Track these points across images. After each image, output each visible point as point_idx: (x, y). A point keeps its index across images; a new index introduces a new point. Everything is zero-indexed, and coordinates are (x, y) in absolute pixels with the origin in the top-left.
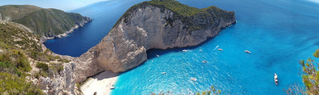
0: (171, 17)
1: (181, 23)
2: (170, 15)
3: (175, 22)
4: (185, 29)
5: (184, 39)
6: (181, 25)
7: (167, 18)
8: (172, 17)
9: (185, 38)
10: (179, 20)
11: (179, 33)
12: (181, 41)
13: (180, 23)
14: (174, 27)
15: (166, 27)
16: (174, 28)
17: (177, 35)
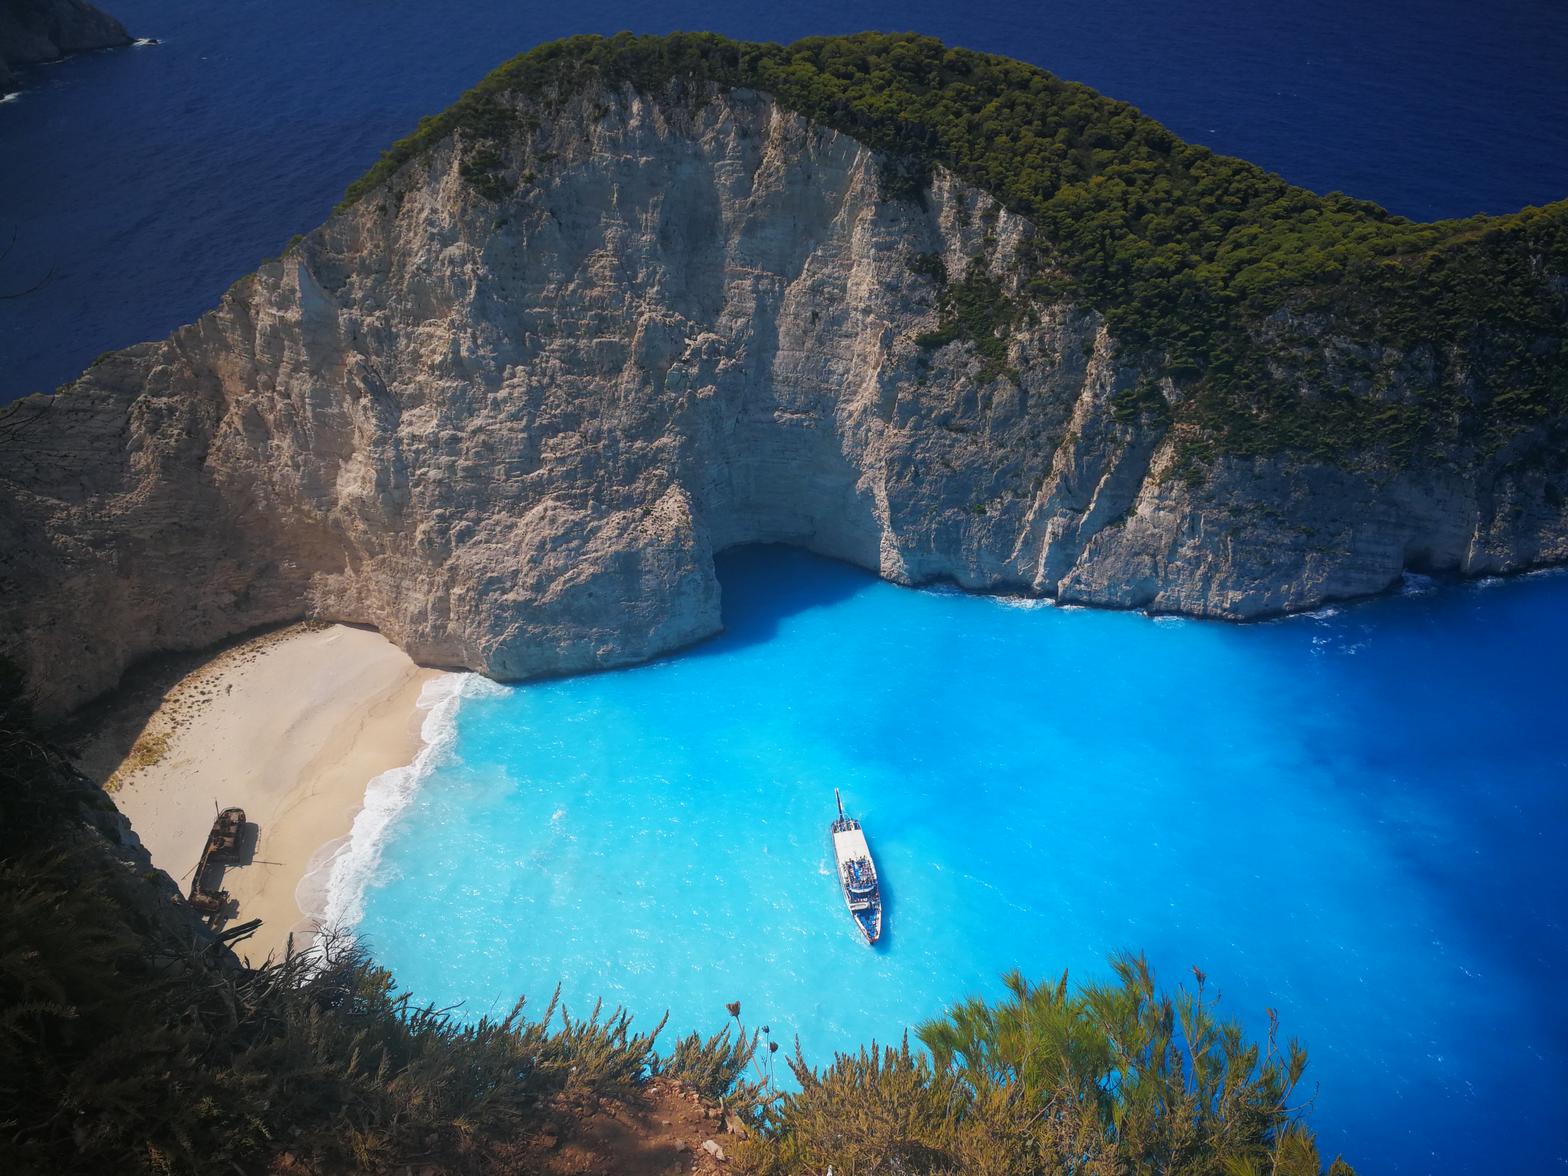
0: (998, 263)
2: (988, 242)
3: (1033, 320)
7: (958, 272)
10: (1086, 310)
15: (933, 356)
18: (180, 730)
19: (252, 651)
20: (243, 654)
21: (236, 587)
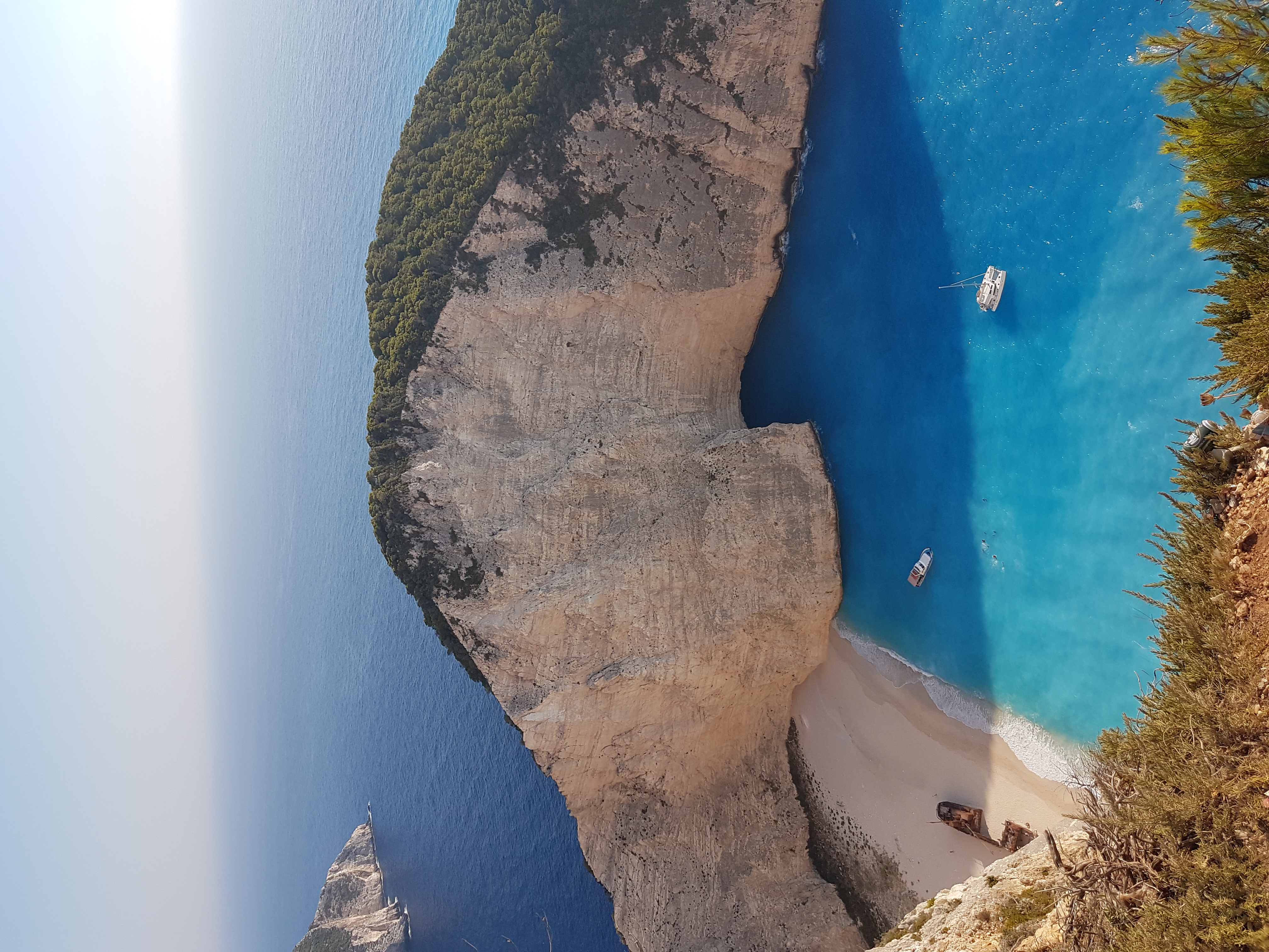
0: (534, 201)
1: (603, 111)
2: (517, 208)
3: (578, 172)
4: (655, 77)
5: (739, 100)
6: (616, 114)
7: (537, 233)
8: (537, 189)
9: (731, 87)
10: (571, 129)
11: (673, 148)
12: (750, 129)
13: (600, 126)
14: (619, 189)
15: (603, 253)
16: (624, 186)
17: (691, 167)
18: (871, 843)
19: (811, 784)
20: (813, 790)
21: (761, 789)
